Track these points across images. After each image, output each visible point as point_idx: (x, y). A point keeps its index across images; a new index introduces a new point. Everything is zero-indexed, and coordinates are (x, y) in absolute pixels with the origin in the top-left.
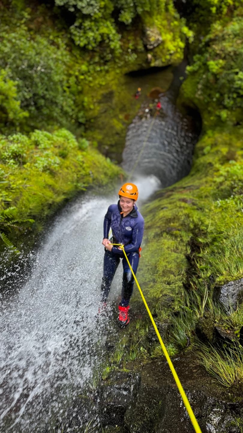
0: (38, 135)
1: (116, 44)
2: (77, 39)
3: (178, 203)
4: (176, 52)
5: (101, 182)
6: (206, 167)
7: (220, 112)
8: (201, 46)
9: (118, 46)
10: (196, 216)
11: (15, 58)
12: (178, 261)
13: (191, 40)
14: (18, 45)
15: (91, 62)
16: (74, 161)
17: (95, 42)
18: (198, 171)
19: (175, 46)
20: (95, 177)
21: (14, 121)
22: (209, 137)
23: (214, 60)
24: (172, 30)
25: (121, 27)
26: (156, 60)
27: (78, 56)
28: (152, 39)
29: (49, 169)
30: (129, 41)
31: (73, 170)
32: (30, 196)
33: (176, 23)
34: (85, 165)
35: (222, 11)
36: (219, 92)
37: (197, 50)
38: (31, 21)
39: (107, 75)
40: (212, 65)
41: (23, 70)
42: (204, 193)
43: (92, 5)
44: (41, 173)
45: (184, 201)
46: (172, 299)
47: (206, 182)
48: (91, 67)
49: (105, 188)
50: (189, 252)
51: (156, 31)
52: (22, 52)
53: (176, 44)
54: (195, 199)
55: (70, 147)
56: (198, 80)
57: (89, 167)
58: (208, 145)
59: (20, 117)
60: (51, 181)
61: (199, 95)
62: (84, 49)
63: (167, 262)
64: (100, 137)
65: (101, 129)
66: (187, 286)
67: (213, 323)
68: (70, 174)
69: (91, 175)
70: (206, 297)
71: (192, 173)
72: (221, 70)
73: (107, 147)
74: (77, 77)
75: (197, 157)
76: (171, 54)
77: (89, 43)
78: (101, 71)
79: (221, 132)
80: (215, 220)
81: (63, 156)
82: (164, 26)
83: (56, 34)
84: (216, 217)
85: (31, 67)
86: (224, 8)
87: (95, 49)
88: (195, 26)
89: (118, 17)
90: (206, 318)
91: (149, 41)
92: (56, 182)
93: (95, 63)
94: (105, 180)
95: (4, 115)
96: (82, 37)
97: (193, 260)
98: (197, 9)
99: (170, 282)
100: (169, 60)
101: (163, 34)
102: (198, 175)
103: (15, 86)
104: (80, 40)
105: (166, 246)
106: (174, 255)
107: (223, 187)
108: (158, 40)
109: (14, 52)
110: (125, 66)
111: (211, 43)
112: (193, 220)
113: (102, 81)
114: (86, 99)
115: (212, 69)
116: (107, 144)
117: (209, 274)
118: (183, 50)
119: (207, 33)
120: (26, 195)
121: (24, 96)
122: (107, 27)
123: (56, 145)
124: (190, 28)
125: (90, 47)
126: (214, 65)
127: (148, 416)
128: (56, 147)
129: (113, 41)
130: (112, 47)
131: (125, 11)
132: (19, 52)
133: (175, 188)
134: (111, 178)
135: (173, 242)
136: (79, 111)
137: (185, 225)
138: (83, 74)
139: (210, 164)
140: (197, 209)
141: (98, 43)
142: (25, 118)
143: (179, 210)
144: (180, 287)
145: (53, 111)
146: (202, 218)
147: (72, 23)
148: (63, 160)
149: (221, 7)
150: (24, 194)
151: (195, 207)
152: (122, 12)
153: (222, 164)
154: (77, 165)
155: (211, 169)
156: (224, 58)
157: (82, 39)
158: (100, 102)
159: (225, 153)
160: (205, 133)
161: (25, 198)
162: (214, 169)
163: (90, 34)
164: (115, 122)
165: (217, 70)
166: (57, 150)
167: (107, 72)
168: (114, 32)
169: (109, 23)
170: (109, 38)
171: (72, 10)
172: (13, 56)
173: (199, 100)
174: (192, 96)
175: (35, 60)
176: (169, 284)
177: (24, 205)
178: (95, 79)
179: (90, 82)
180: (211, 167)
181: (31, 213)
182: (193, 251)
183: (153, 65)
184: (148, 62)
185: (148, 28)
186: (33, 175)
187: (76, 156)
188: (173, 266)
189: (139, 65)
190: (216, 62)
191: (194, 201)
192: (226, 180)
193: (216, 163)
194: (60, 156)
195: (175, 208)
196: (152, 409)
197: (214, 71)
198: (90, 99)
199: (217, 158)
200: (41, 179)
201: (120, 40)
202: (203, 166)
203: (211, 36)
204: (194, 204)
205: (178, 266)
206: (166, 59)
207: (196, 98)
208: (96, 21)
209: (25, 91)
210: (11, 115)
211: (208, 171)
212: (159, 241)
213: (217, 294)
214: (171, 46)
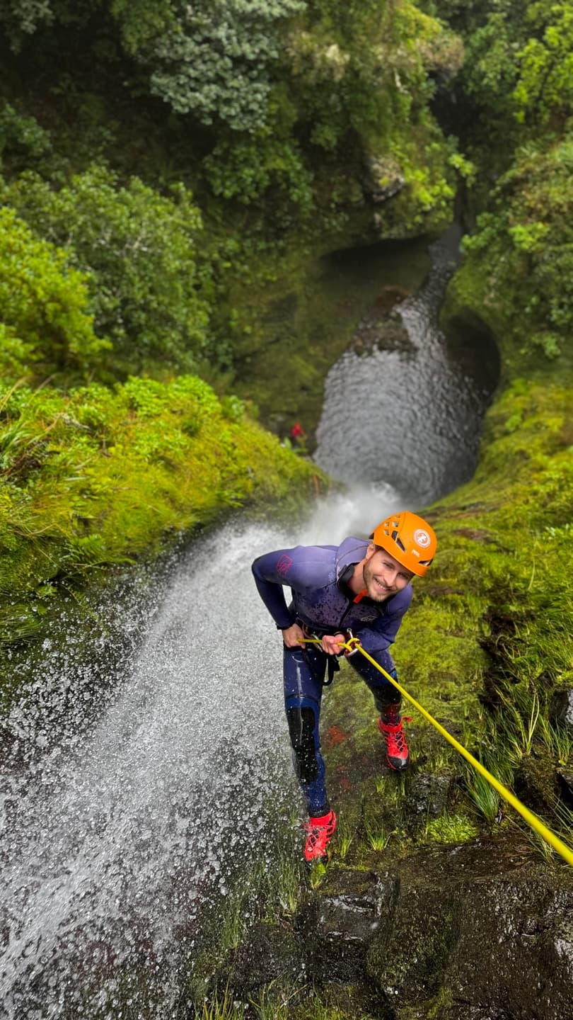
0: (135, 387)
1: (303, 193)
2: (217, 182)
3: (452, 540)
4: (438, 208)
5: (271, 490)
6: (514, 463)
7: (540, 338)
8: (492, 193)
9: (308, 196)
10: (497, 564)
11: (85, 223)
12: (463, 653)
13: (471, 181)
14: (92, 198)
15: (248, 233)
16: (213, 443)
17: (257, 189)
18: (494, 470)
19: (433, 196)
20: (258, 480)
21: (80, 358)
22: (518, 395)
23: (524, 223)
24: (426, 163)
25: (314, 156)
26: (391, 225)
27: (219, 219)
28: (384, 182)
29: (162, 458)
30: (331, 186)
31: (213, 462)
32: (128, 511)
33: (435, 145)
34: (236, 452)
35: (541, 118)
36: (536, 292)
37: (485, 202)
38: (119, 146)
39: (283, 260)
40: (521, 234)
41: (101, 249)
42: (512, 517)
43: (252, 112)
44: (146, 465)
45: (465, 533)
46: (457, 729)
47: (515, 495)
48: (248, 243)
49: (280, 504)
50: (487, 634)
51: (392, 164)
52: (102, 210)
53: (437, 189)
54: (490, 530)
55: (206, 412)
56: (489, 268)
57: (246, 458)
58: (515, 413)
59: (93, 350)
60: (167, 483)
61: (491, 300)
62: (232, 205)
63: (438, 656)
64: (264, 395)
65: (267, 378)
66: (490, 700)
67: (553, 766)
68: (206, 470)
69: (251, 475)
70: (535, 716)
71: (480, 474)
72: (539, 245)
73: (280, 418)
74: (215, 265)
75: (492, 440)
76: (425, 214)
77: (243, 192)
78: (269, 250)
79: (546, 381)
80: (543, 569)
81: (191, 431)
82: (409, 154)
83: (171, 174)
84: (545, 561)
85: (118, 242)
86: (544, 113)
87: (257, 204)
88: (479, 150)
89: (310, 136)
90: (537, 757)
91: (377, 185)
92: (179, 486)
93: (257, 234)
94: (282, 488)
95: (57, 346)
96: (228, 178)
97: (500, 648)
98: (482, 116)
99: (447, 695)
100: (421, 226)
101: (408, 170)
102: (494, 480)
103: (83, 283)
104: (223, 184)
105: (433, 624)
106: (453, 641)
107: (555, 504)
108: (397, 181)
109: (83, 212)
110: (323, 241)
111: (516, 188)
112: (491, 573)
113: (272, 274)
114: (235, 313)
115: (521, 242)
116: (281, 412)
117: (539, 670)
118: (451, 204)
119: (507, 166)
120: (120, 508)
121: (102, 305)
122: (284, 157)
123: (175, 409)
124: (467, 158)
125: (246, 200)
126: (525, 234)
127: (421, 952)
128: (174, 412)
129: (296, 186)
130: (295, 198)
131: (324, 124)
132: (96, 212)
133: (441, 509)
134: (292, 483)
135: (449, 615)
136: (220, 339)
137: (472, 581)
138: (228, 259)
139: (522, 454)
140: (499, 551)
141: (262, 191)
142: (104, 351)
143: (456, 551)
144: (471, 705)
145: (164, 337)
146: (513, 568)
147: (207, 150)
148: (191, 440)
149: (536, 110)
150: (115, 505)
151: (493, 547)
152: (318, 125)
153: (551, 454)
154: (219, 450)
155: (526, 466)
156: (547, 219)
157: (228, 183)
158: (265, 320)
159: (555, 429)
160: (508, 385)
161: (118, 514)
162: (531, 466)
163: (247, 172)
164: (299, 361)
165: (533, 244)
166: (177, 420)
167: (282, 252)
168: (299, 166)
169: (288, 150)
170: (287, 180)
171: (209, 122)
172: (81, 219)
173: (492, 311)
174: (477, 303)
175: (128, 229)
176: (446, 698)
177: (117, 530)
178: (255, 268)
179: (245, 275)
180: (525, 462)
181: (129, 547)
182: (496, 631)
183: (384, 235)
184: (373, 230)
185: (374, 159)
186: (131, 470)
187: (218, 431)
188: (451, 664)
189: (353, 236)
190: (530, 228)
191: (488, 535)
192: (561, 488)
193: (535, 452)
194: (184, 431)
195: (446, 548)
196: (430, 936)
197: (525, 246)
198: (244, 313)
199: (538, 441)
200: (147, 477)
201: (311, 185)
202: (506, 459)
203: (516, 172)
204: (488, 541)
205: (466, 664)
206: (413, 223)
207: (485, 307)
208: (260, 144)
209: (106, 295)
210: (74, 346)
211: (518, 471)
212: (417, 613)
213: (560, 708)
214: (426, 196)
